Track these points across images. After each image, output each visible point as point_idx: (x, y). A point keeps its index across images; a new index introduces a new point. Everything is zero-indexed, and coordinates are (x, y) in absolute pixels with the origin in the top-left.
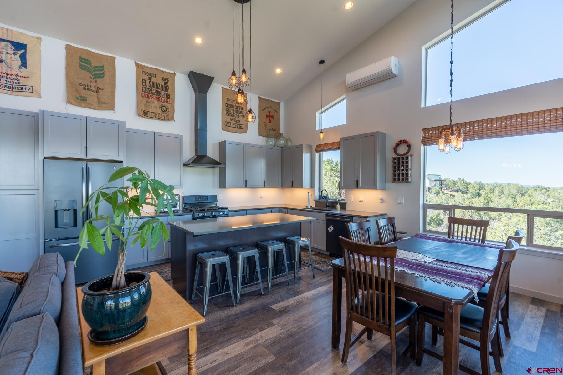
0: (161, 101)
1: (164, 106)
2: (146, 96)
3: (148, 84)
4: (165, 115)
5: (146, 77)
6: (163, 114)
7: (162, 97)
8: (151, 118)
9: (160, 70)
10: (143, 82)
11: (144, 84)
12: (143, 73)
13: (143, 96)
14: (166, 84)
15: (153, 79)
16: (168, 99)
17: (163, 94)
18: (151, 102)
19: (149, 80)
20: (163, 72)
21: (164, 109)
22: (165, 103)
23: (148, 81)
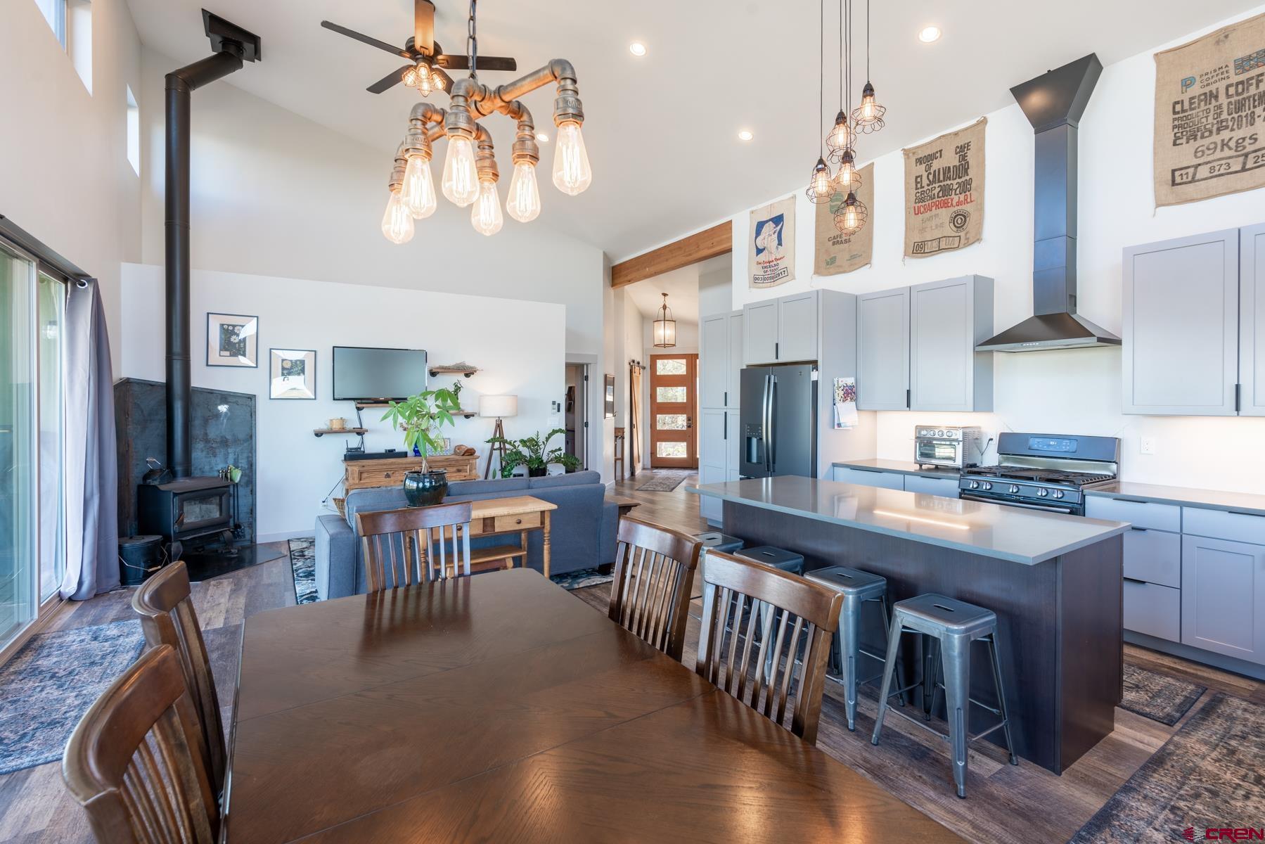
0: (952, 204)
1: (960, 215)
2: (922, 209)
3: (925, 182)
4: (962, 234)
5: (921, 169)
6: (957, 234)
7: (953, 196)
8: (929, 254)
9: (950, 134)
10: (917, 183)
11: (919, 186)
12: (916, 163)
13: (917, 212)
14: (963, 158)
15: (936, 165)
16: (968, 193)
17: (955, 187)
18: (930, 219)
19: (926, 171)
20: (956, 134)
21: (959, 221)
22: (960, 207)
23: (925, 178)
